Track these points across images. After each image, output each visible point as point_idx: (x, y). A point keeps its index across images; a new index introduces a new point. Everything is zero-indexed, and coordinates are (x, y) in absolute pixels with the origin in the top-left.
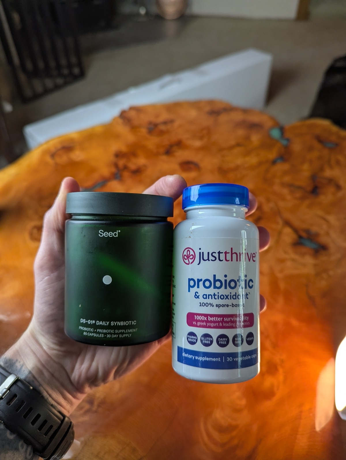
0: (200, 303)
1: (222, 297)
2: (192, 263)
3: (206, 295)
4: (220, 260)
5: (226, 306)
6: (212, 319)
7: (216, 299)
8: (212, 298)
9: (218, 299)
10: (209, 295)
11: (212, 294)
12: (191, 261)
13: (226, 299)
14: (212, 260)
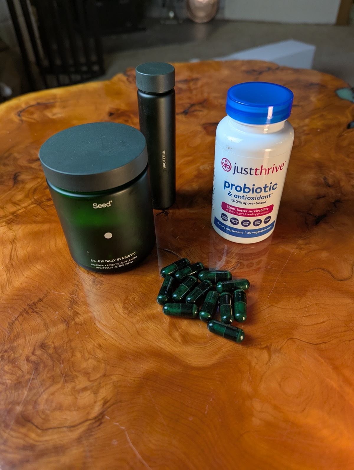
0: (232, 199)
1: (249, 198)
2: (228, 171)
3: (237, 196)
4: (250, 174)
5: (251, 204)
6: (240, 211)
7: (244, 199)
8: (241, 198)
9: (246, 199)
10: (239, 196)
11: (242, 196)
12: (228, 170)
13: (252, 199)
14: (244, 174)
